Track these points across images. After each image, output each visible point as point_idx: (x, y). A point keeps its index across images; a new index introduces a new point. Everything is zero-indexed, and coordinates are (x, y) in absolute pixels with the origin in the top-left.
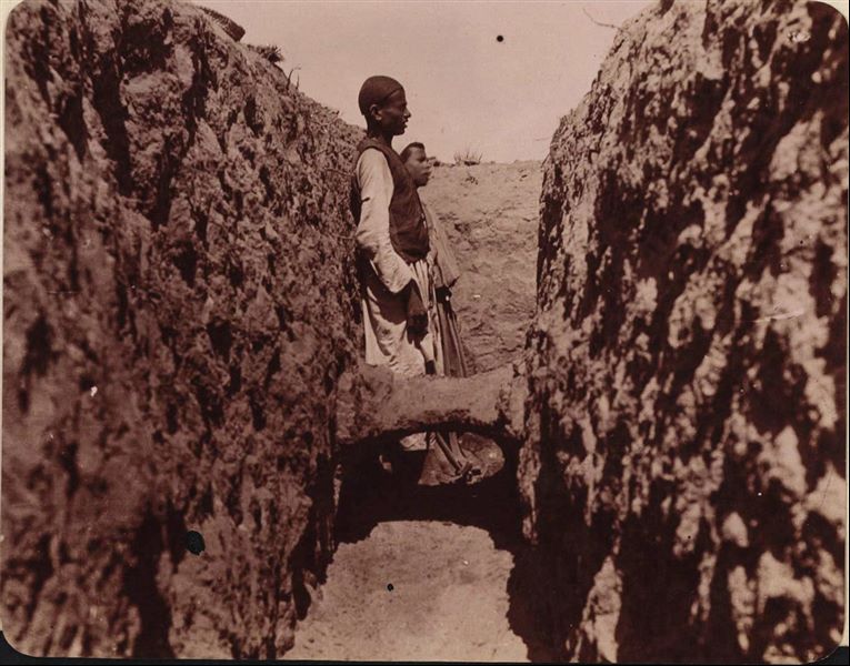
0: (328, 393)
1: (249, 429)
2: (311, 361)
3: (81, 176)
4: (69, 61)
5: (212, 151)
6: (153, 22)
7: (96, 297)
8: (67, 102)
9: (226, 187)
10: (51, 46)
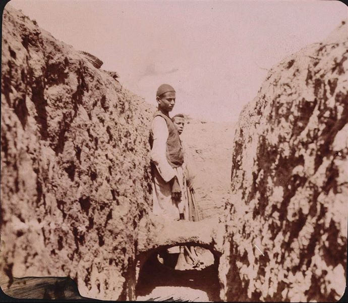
0: (134, 228)
1: (97, 246)
2: (127, 215)
3: (23, 136)
4: (20, 84)
5: (85, 120)
6: (60, 63)
7: (27, 192)
8: (19, 102)
9: (90, 136)
10: (12, 77)
